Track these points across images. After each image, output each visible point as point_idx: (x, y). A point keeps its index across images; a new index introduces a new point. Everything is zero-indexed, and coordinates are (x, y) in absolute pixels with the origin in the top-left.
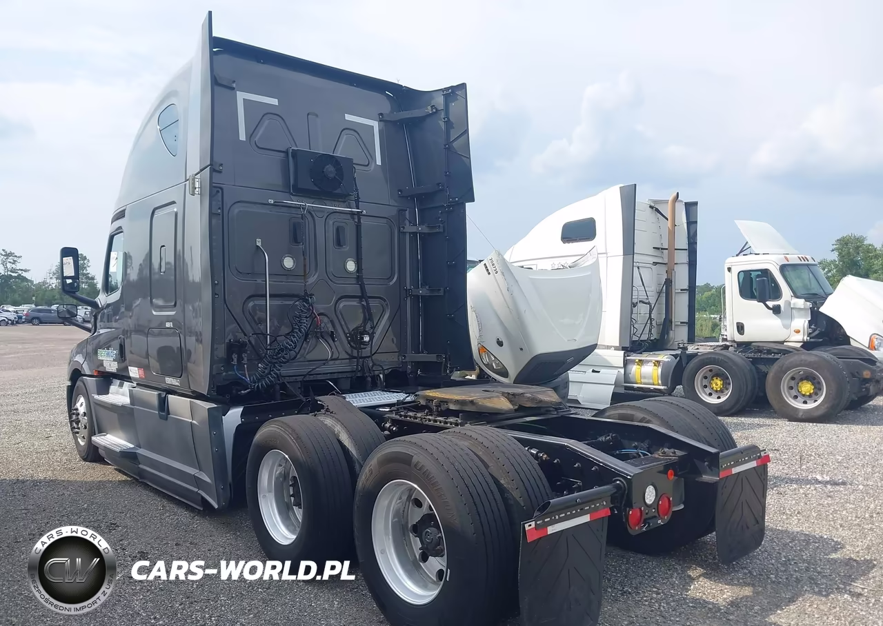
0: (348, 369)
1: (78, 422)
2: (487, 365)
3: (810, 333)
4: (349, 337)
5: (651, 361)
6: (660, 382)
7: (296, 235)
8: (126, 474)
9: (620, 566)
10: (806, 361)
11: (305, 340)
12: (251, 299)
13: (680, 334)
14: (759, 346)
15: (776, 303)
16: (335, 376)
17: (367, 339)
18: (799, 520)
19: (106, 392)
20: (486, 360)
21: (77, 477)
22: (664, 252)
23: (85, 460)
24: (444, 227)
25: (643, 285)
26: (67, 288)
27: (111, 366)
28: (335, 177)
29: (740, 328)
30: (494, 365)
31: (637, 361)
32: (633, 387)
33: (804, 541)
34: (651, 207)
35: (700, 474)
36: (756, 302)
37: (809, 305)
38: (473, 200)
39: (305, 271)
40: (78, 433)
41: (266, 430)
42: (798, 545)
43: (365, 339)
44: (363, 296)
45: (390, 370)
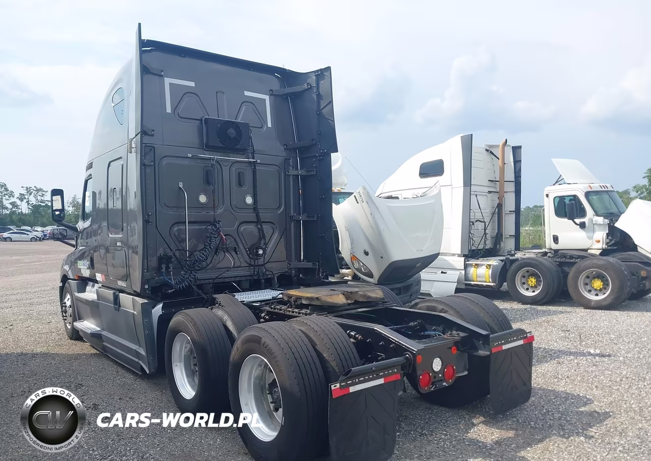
0: (248, 273)
1: (66, 312)
2: (357, 269)
3: (608, 243)
4: (248, 251)
5: (484, 265)
6: (491, 280)
7: (208, 179)
8: (96, 349)
9: (425, 416)
10: (596, 264)
11: (216, 253)
12: (176, 225)
13: (509, 244)
14: (564, 253)
15: (582, 220)
16: (238, 279)
17: (261, 252)
18: (566, 382)
19: (83, 291)
20: (356, 266)
21: (63, 351)
22: (497, 184)
23: (71, 339)
24: (317, 171)
25: (480, 208)
26: (55, 218)
27: (86, 273)
28: (235, 137)
29: (556, 239)
30: (362, 269)
31: (474, 264)
32: (471, 284)
33: (564, 398)
34: (487, 150)
35: (477, 349)
36: (567, 219)
37: (607, 221)
38: (336, 151)
39: (214, 205)
40: (66, 320)
41: (176, 318)
42: (559, 401)
43: (259, 253)
44: (258, 222)
45: (279, 274)
